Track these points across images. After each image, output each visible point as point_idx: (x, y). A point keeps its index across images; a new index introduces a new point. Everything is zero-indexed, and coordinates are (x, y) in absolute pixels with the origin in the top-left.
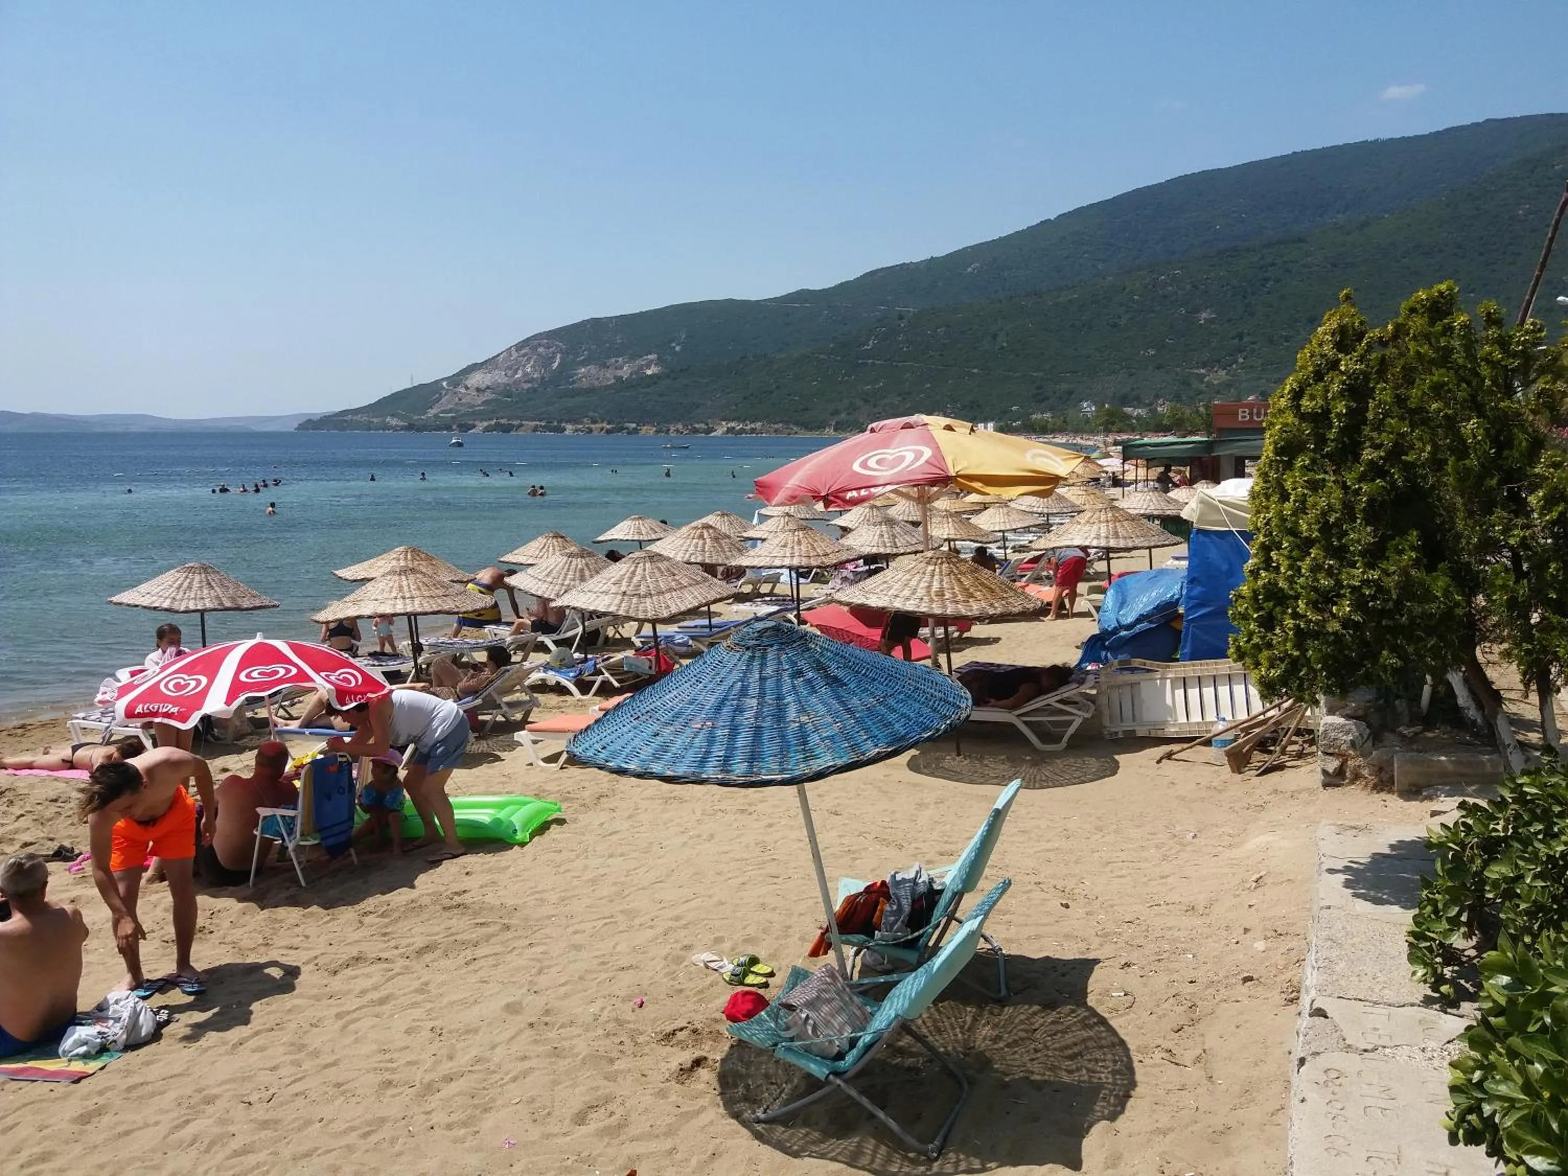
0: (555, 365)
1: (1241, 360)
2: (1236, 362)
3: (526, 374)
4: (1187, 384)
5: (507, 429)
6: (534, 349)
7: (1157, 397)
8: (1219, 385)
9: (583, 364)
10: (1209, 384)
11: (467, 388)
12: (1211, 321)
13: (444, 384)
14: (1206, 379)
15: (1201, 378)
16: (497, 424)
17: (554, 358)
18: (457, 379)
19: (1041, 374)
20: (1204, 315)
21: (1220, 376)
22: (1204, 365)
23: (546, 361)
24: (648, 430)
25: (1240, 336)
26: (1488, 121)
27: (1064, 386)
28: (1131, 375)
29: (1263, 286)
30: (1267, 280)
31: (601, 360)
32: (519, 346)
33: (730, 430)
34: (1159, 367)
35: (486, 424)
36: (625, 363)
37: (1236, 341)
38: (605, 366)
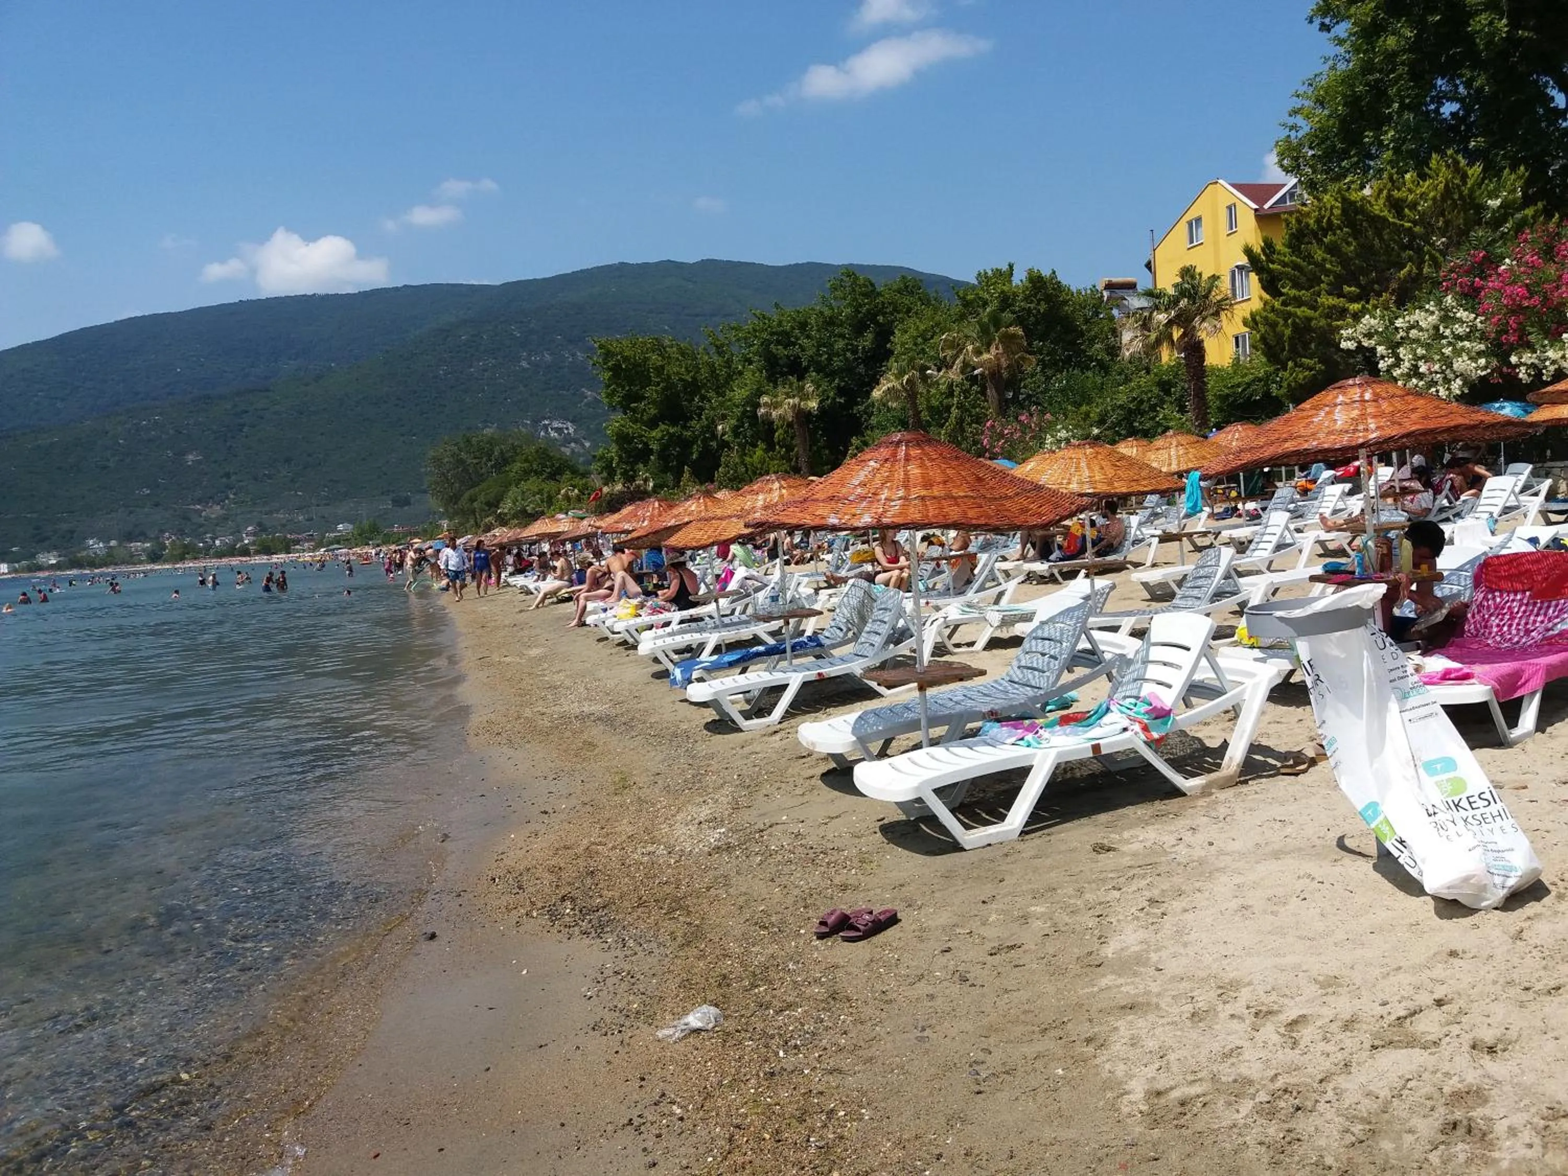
1: (232, 496)
2: (227, 498)
4: (187, 519)
7: (162, 531)
8: (217, 518)
10: (207, 519)
12: (199, 462)
14: (204, 514)
15: (199, 512)
19: (35, 515)
20: (191, 457)
21: (215, 511)
22: (199, 501)
25: (228, 475)
26: (405, 286)
27: (65, 526)
28: (131, 512)
29: (241, 431)
30: (244, 425)
34: (157, 505)
37: (224, 480)
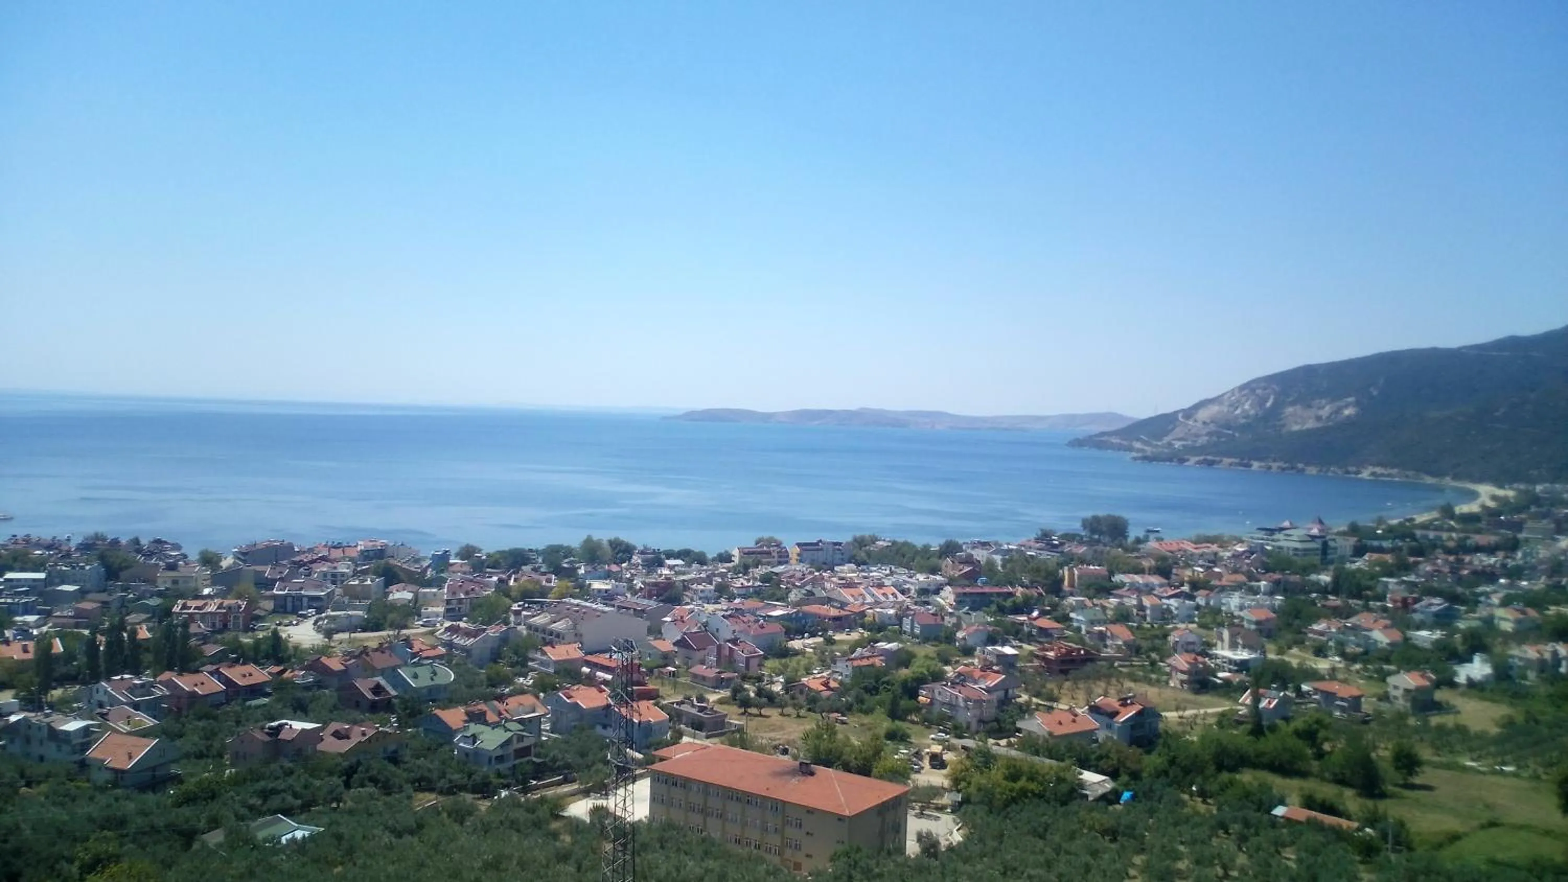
0: (1268, 404)
3: (1244, 411)
5: (1211, 463)
6: (1253, 391)
9: (1293, 403)
11: (1196, 421)
13: (1180, 415)
16: (1205, 460)
17: (1269, 398)
18: (1189, 413)
23: (1262, 401)
24: (1312, 470)
31: (1305, 401)
32: (1242, 388)
33: (1373, 474)
35: (1197, 459)
36: (1327, 404)
38: (1310, 406)
